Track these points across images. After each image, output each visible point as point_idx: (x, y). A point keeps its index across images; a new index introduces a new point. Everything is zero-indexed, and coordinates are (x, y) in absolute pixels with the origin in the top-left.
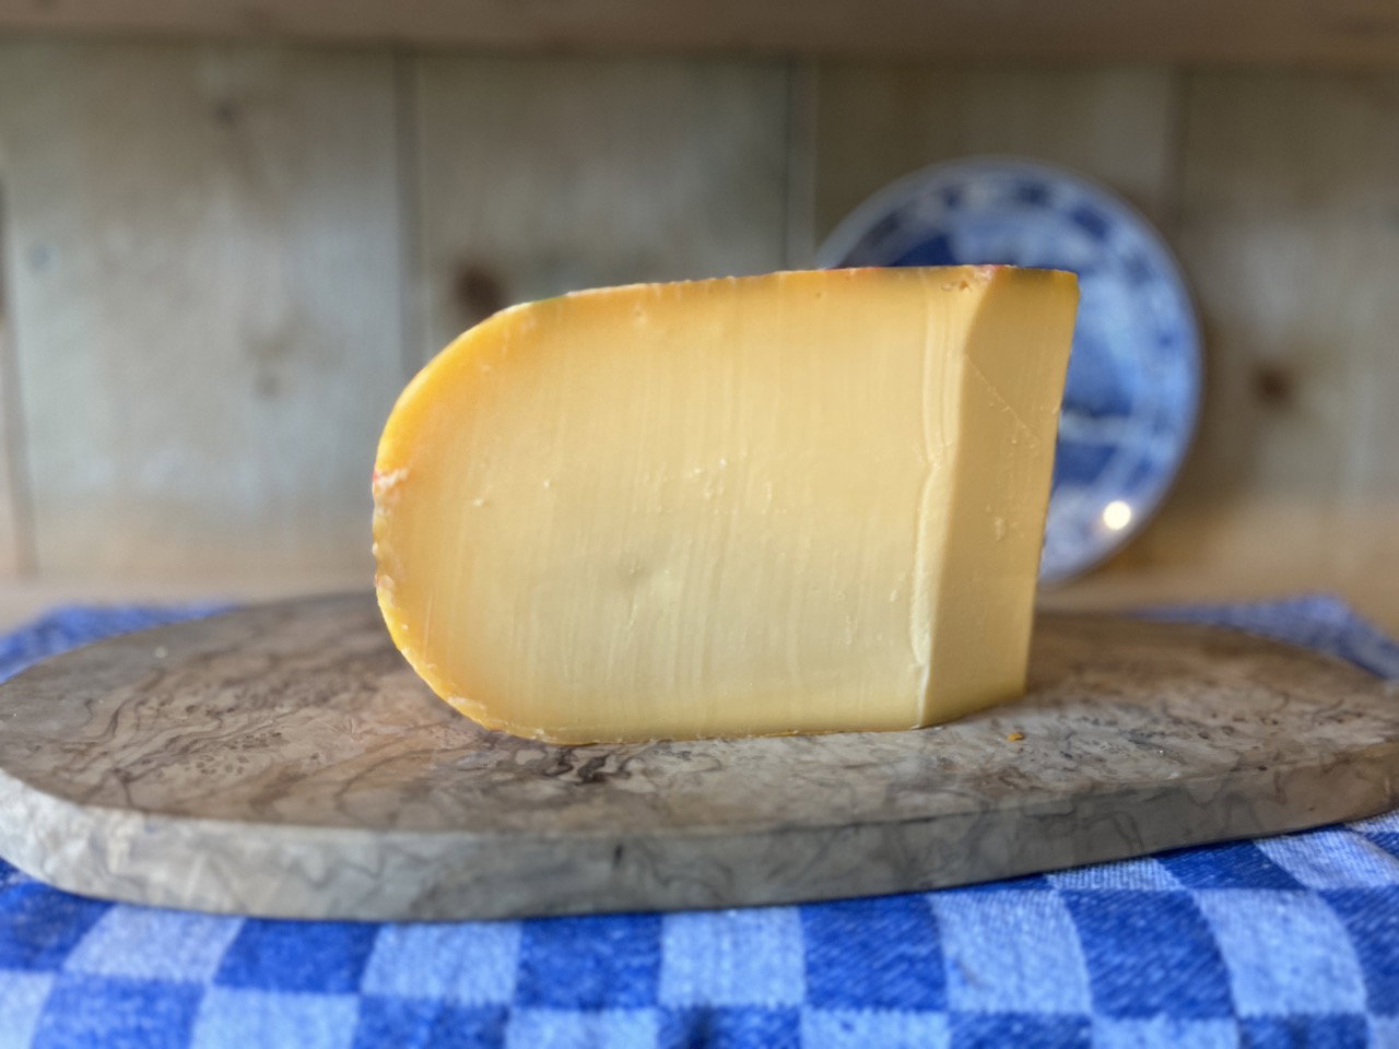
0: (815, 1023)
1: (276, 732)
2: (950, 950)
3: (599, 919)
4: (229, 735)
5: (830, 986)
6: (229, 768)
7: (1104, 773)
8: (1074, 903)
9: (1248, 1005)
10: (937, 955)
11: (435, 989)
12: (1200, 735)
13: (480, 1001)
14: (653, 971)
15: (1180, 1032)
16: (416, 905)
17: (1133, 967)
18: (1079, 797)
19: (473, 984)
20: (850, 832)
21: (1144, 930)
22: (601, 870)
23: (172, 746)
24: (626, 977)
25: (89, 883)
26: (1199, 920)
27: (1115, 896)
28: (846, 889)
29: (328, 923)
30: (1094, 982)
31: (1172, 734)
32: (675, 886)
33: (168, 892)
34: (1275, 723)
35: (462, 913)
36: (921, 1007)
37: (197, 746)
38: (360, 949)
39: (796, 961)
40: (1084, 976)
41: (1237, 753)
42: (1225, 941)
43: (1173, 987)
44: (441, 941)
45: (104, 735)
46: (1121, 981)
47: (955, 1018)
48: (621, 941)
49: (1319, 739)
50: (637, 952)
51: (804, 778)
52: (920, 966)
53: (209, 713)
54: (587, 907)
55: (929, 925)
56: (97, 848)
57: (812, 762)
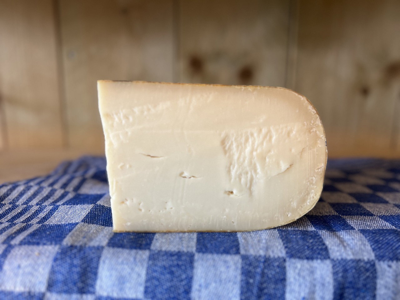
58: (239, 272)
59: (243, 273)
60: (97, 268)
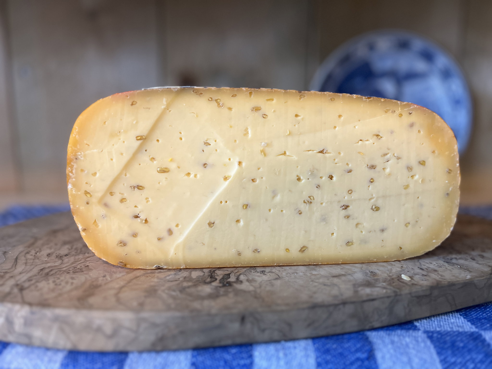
1: (87, 265)
4: (66, 267)
6: (67, 283)
12: (472, 259)
16: (154, 344)
18: (432, 288)
20: (341, 306)
22: (235, 327)
23: (41, 272)
27: (448, 333)
31: (460, 259)
33: (42, 340)
35: (175, 347)
37: (52, 273)
41: (490, 266)
45: (11, 268)
53: (57, 257)
56: (9, 322)
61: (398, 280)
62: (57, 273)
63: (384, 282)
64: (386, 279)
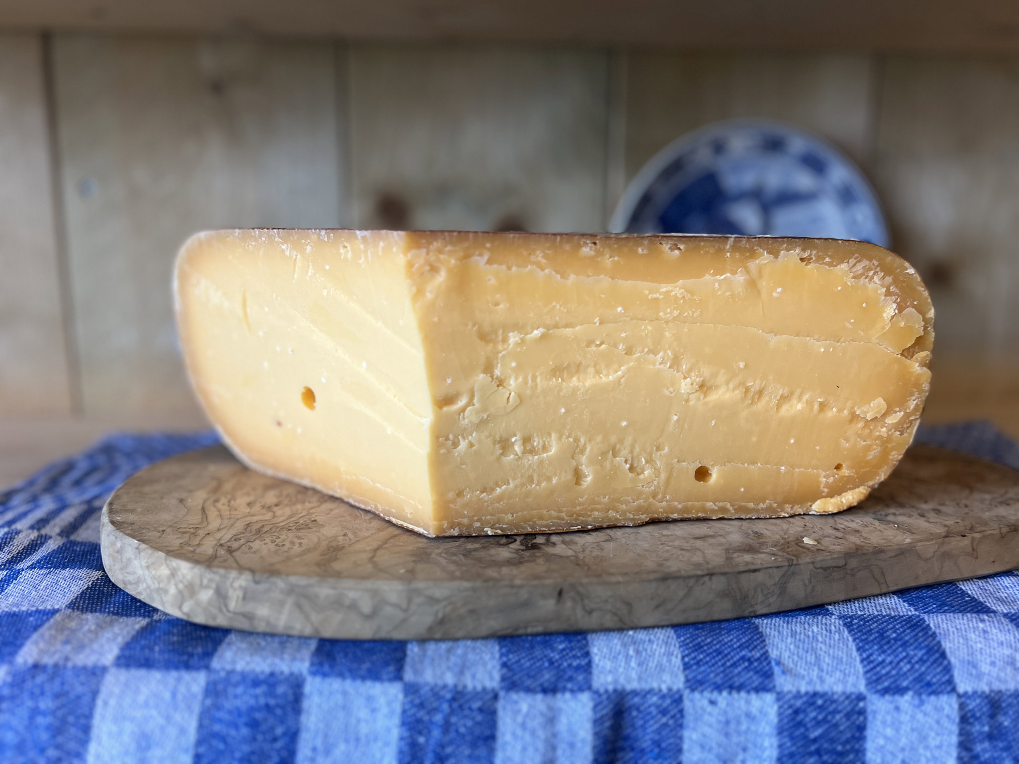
0: (692, 701)
1: (313, 519)
2: (774, 654)
3: (547, 637)
4: (282, 521)
5: (699, 677)
6: (292, 543)
7: (862, 540)
8: (849, 623)
9: (963, 686)
10: (765, 656)
11: (450, 679)
12: (919, 515)
13: (479, 688)
14: (587, 668)
15: (922, 703)
16: (430, 629)
17: (891, 663)
18: (848, 555)
19: (474, 677)
20: (706, 579)
21: (895, 639)
22: (549, 605)
23: (249, 529)
24: (570, 673)
25: (214, 618)
26: (930, 633)
27: (873, 618)
28: (702, 616)
29: (373, 641)
30: (866, 672)
31: (900, 515)
32: (595, 615)
33: (268, 623)
34: (966, 506)
35: (460, 634)
36: (760, 689)
37: (265, 529)
38: (398, 655)
39: (677, 661)
40: (860, 669)
41: (946, 526)
42: (947, 645)
43: (917, 674)
44: (449, 651)
45: (202, 522)
46: (884, 672)
47: (780, 697)
48: (563, 650)
49: (997, 516)
50: (575, 657)
51: (669, 546)
52: (756, 664)
53: (263, 507)
54: (540, 629)
55: (758, 638)
56: (221, 595)
57: (672, 535)
58: (396, 720)
59: (403, 724)
60: (89, 716)
61: (797, 544)
62: (274, 529)
63: (775, 546)
64: (777, 542)
